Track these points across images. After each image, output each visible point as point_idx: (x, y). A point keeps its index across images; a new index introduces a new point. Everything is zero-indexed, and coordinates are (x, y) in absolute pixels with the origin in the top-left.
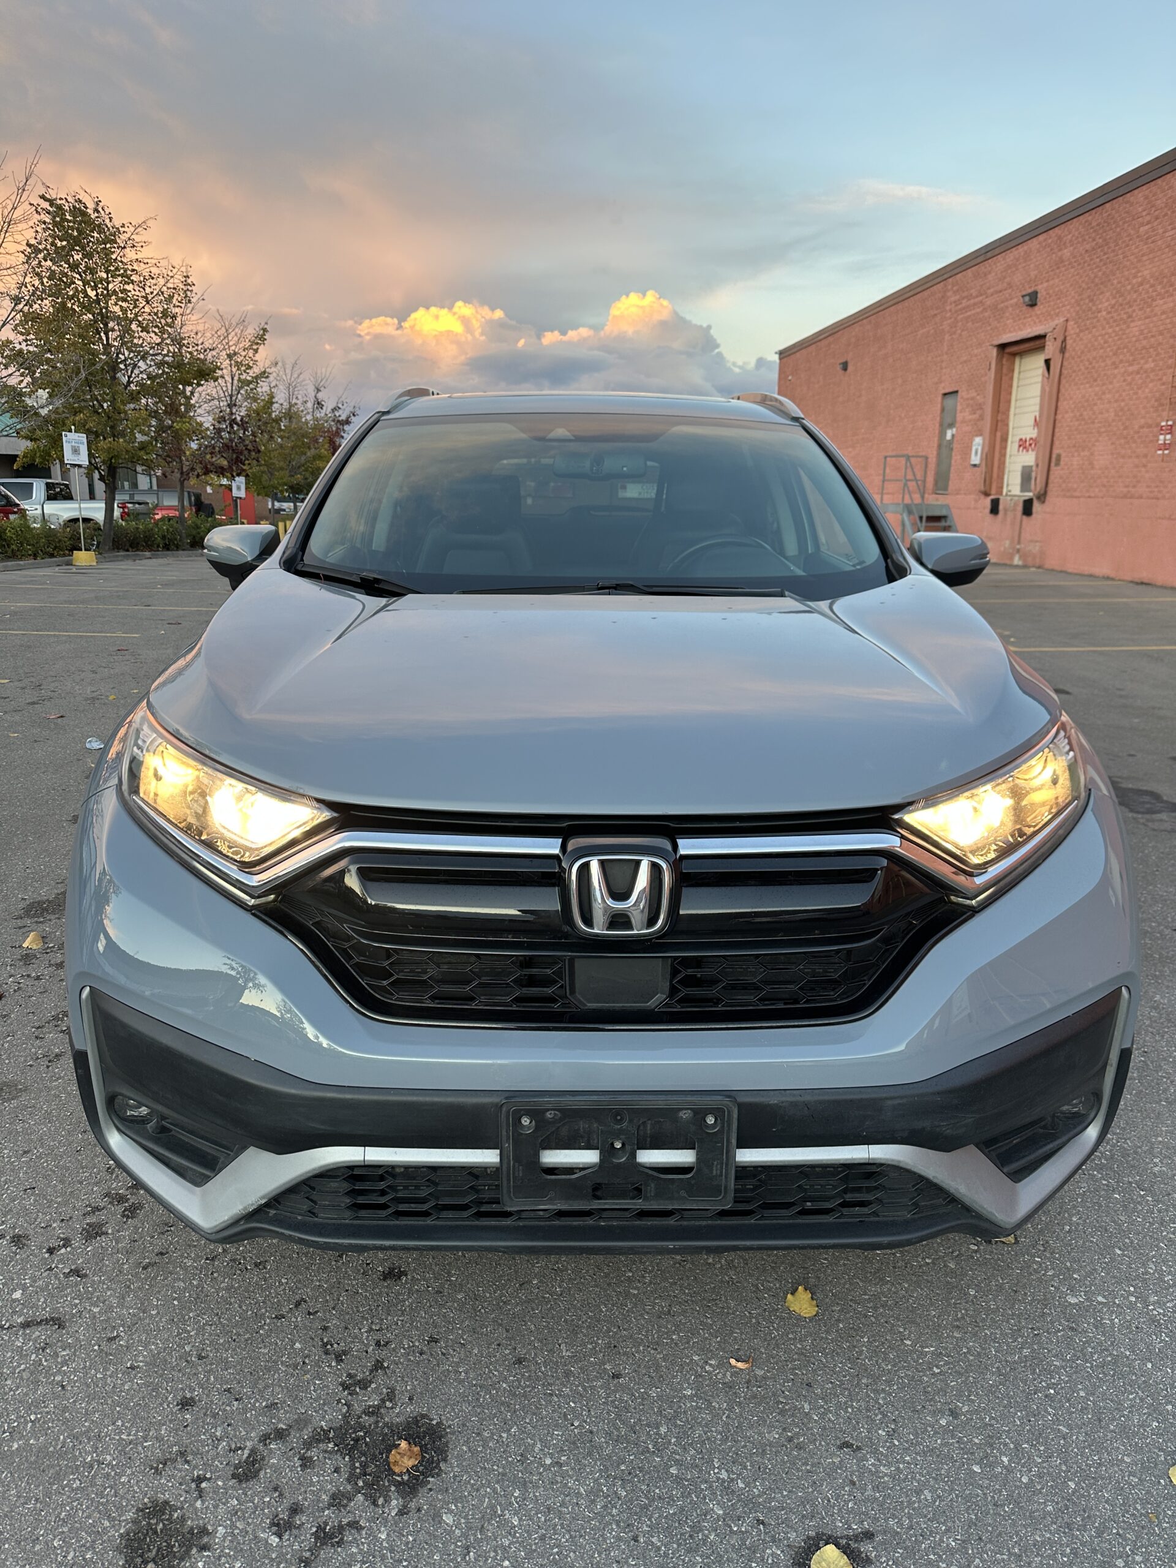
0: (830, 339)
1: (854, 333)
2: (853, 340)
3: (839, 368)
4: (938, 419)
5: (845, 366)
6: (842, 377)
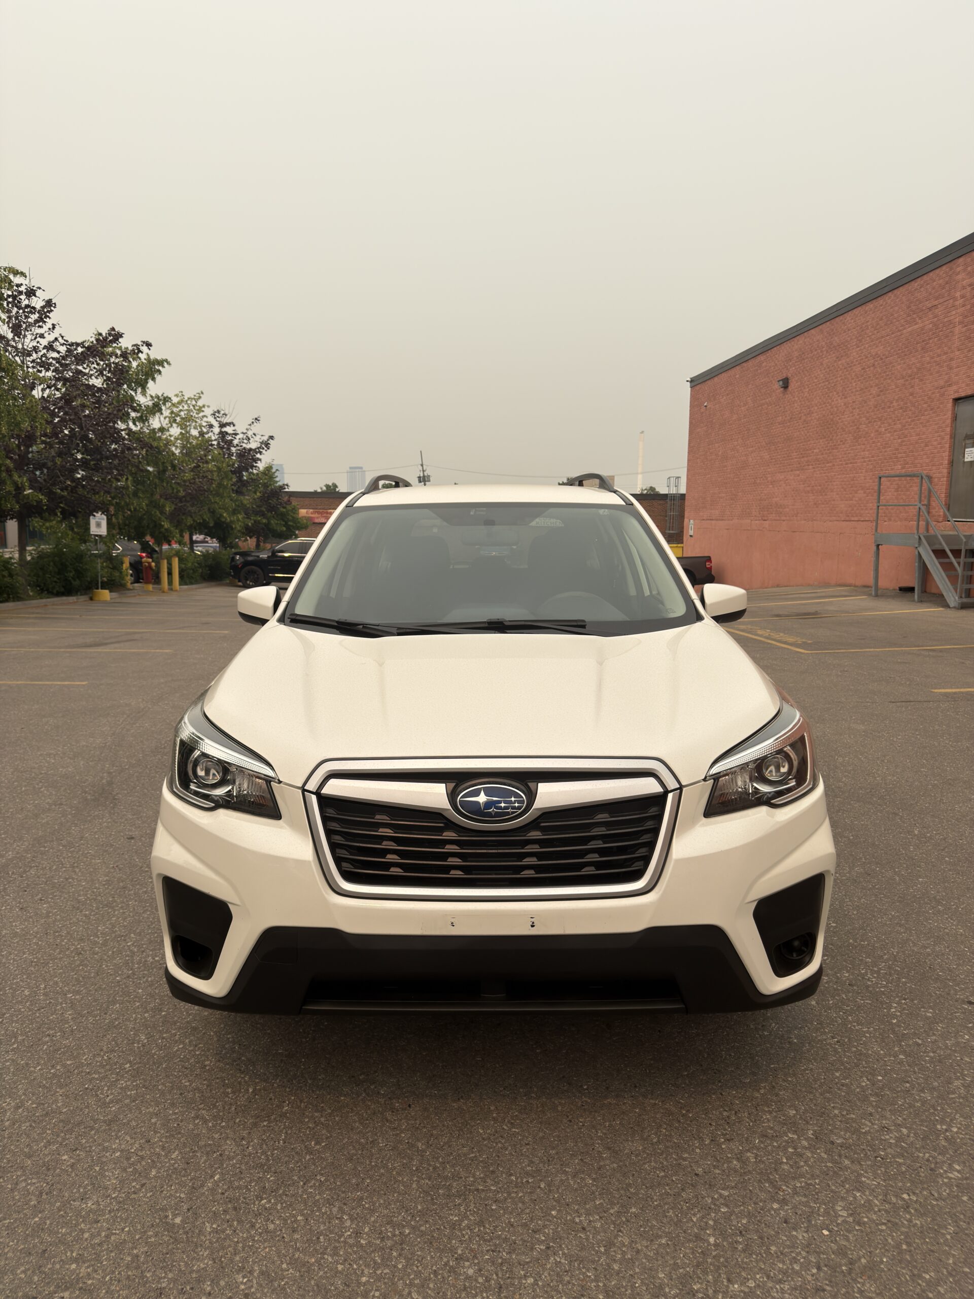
1: (796, 347)
2: (794, 354)
3: (777, 386)
4: (948, 429)
5: (786, 384)
6: (781, 395)
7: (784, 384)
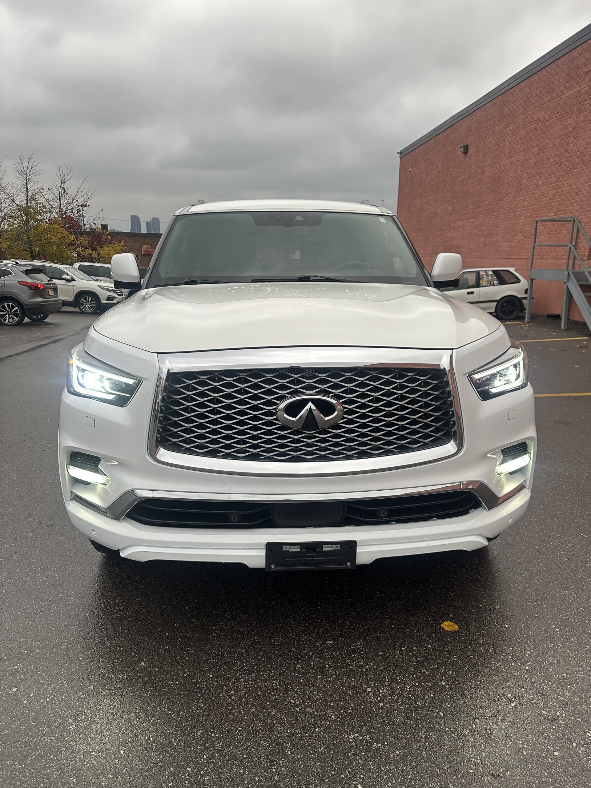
0: (449, 131)
1: (475, 119)
2: (475, 125)
3: (460, 152)
5: (466, 150)
6: (463, 159)
7: (464, 150)
